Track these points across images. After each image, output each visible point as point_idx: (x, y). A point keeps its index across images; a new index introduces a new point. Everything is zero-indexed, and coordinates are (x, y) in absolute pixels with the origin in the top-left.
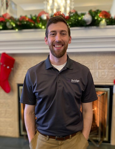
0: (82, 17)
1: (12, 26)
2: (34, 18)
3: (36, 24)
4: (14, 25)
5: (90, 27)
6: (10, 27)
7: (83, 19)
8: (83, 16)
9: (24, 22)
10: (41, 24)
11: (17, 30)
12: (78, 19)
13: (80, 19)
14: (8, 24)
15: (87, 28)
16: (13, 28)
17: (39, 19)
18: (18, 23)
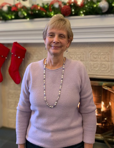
0: (97, 4)
1: (24, 15)
2: (46, 6)
3: (48, 13)
4: (26, 15)
5: (106, 15)
6: (22, 16)
7: (98, 6)
8: (99, 3)
9: (36, 11)
10: (53, 12)
11: (28, 19)
12: (93, 7)
13: (95, 6)
14: (20, 13)
15: (103, 16)
16: (24, 18)
17: (52, 8)
18: (30, 12)
